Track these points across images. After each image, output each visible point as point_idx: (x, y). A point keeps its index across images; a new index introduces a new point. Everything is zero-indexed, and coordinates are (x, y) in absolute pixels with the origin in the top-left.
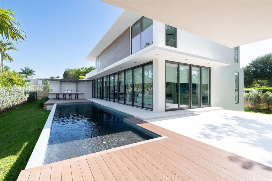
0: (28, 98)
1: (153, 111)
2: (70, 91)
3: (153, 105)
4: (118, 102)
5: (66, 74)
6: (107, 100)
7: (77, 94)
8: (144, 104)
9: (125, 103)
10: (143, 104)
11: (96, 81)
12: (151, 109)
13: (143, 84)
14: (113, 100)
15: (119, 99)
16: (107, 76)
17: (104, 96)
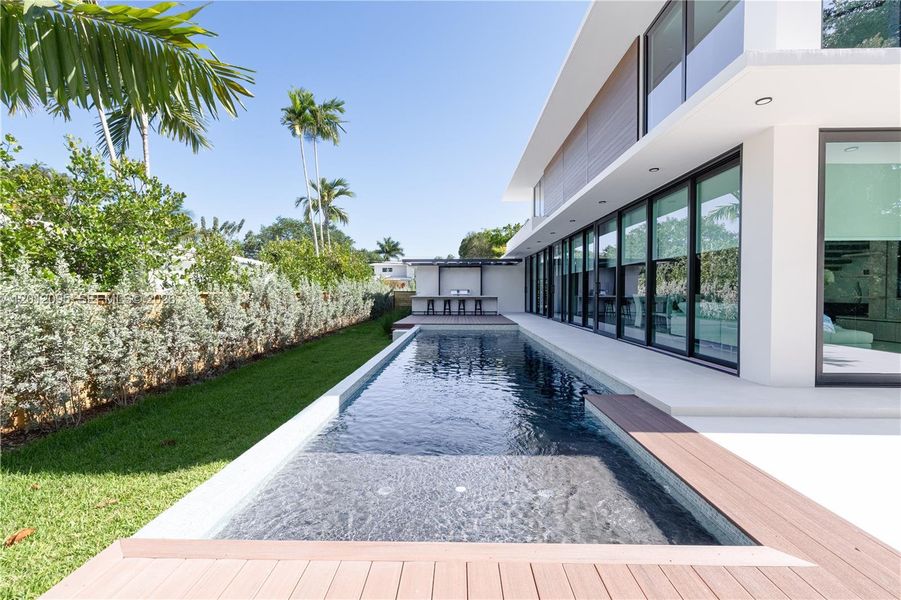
0: (373, 308)
1: (738, 375)
2: (466, 292)
3: (738, 349)
4: (596, 330)
5: (465, 248)
6: (563, 321)
7: (479, 301)
8: (698, 341)
9: (620, 335)
10: (693, 342)
11: (535, 260)
12: (732, 367)
13: (695, 261)
14: (581, 322)
15: (601, 318)
16: (563, 241)
17: (556, 308)
